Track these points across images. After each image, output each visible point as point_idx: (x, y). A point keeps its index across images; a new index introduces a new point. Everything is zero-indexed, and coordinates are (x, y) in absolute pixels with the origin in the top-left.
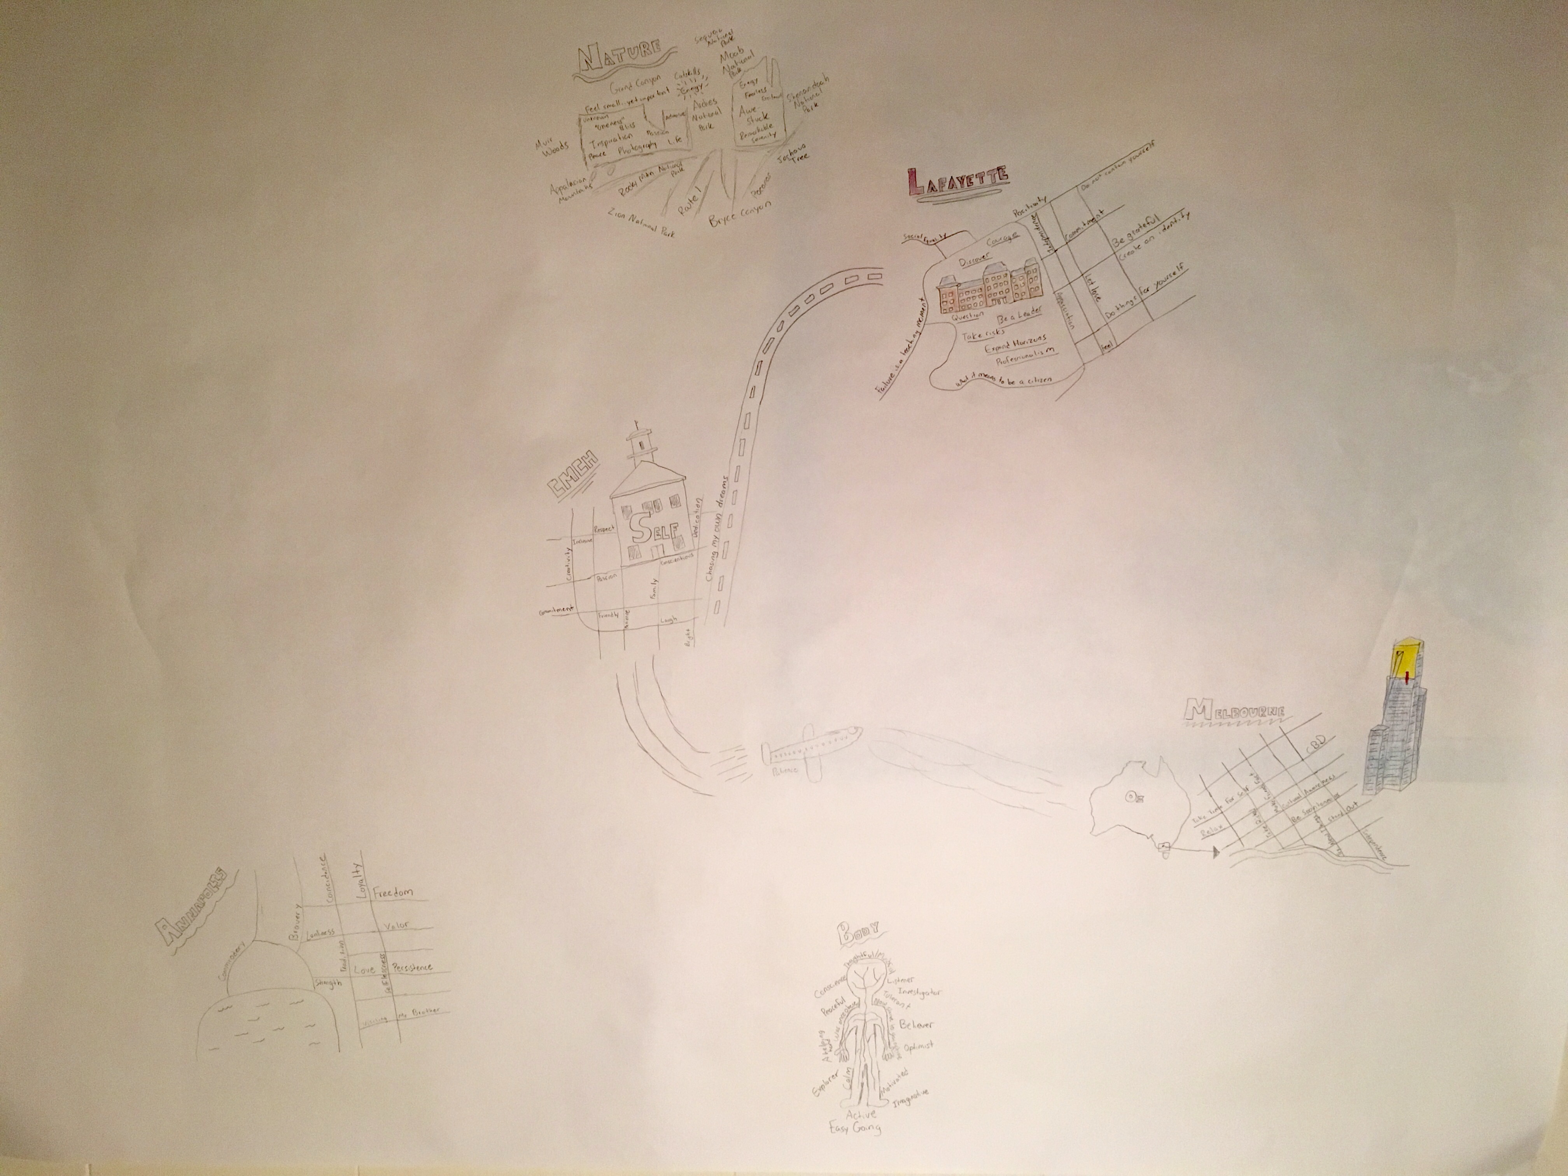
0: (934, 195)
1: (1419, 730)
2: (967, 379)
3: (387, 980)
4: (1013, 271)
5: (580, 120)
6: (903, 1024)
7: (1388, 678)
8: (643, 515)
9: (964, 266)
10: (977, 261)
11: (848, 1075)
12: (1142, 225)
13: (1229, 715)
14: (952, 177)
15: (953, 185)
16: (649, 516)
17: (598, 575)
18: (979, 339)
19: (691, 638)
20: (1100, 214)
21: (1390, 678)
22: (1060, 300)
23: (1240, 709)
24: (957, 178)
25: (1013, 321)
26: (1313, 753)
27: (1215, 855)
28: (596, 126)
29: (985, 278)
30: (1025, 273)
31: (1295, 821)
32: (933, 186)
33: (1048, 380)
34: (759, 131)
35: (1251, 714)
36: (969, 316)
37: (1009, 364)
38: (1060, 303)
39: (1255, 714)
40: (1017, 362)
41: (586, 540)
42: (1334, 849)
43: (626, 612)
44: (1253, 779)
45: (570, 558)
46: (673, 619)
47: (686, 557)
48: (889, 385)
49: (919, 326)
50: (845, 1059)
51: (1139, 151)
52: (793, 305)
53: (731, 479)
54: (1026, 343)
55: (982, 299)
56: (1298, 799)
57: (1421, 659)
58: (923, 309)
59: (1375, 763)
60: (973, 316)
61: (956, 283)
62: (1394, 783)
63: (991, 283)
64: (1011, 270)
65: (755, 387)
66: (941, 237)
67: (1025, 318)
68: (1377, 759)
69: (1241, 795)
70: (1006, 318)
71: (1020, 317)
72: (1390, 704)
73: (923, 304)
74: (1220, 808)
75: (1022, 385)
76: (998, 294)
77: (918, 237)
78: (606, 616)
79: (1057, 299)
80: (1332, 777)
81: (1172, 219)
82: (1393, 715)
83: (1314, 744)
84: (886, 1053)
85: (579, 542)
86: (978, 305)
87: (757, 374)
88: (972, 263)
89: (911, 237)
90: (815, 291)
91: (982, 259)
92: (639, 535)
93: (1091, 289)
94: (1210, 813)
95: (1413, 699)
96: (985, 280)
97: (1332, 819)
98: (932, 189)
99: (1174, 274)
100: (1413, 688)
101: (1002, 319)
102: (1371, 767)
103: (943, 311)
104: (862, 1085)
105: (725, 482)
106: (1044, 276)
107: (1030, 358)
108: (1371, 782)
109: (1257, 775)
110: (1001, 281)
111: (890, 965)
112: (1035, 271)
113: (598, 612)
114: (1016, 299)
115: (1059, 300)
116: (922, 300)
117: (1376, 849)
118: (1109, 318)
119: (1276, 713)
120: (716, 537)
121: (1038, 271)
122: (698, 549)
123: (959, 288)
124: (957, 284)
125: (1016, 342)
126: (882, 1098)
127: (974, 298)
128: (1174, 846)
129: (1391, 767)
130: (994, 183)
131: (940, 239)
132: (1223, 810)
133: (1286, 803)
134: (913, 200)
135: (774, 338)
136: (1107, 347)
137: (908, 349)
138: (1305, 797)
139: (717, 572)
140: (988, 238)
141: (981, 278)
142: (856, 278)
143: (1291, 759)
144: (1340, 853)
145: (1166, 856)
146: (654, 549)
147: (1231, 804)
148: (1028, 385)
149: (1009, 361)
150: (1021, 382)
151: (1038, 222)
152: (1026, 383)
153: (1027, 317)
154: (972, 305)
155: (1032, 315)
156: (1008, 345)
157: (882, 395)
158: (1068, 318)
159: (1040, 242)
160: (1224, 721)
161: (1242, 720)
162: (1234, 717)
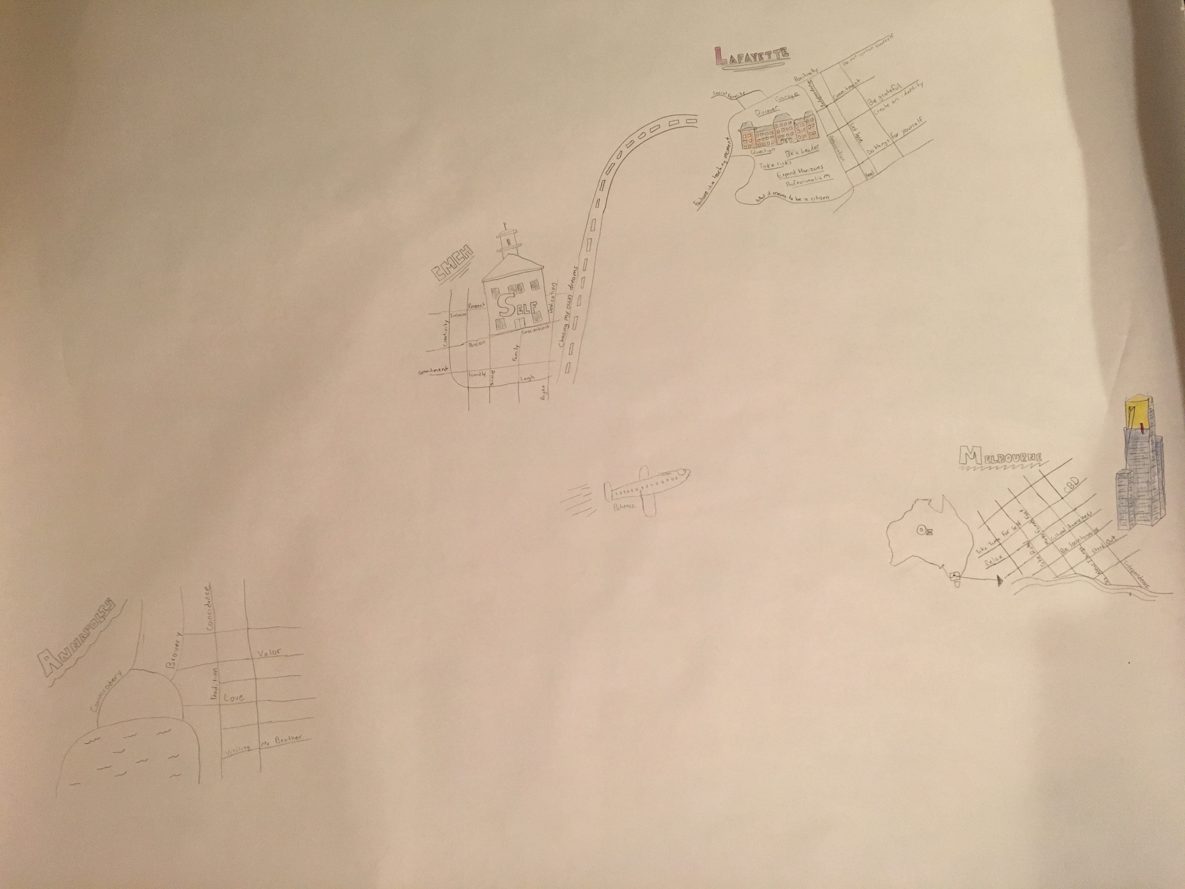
0: (734, 65)
1: (1161, 473)
2: (764, 196)
4: (796, 120)
7: (1125, 429)
8: (508, 295)
9: (759, 115)
10: (768, 112)
13: (997, 461)
14: (747, 54)
15: (748, 59)
16: (513, 296)
17: (470, 342)
18: (772, 167)
19: (546, 393)
20: (858, 82)
21: (1127, 429)
22: (832, 141)
24: (751, 55)
25: (798, 155)
26: (1070, 492)
27: (999, 584)
29: (775, 124)
30: (805, 121)
31: (1064, 552)
32: (733, 59)
33: (826, 198)
35: (1015, 459)
36: (764, 151)
37: (796, 186)
38: (833, 144)
39: (1017, 460)
40: (802, 185)
41: (461, 314)
42: (1101, 578)
43: (492, 371)
44: (1023, 515)
45: (448, 329)
46: (531, 378)
47: (543, 328)
48: (704, 200)
49: (726, 158)
51: (882, 42)
52: (629, 140)
53: (581, 268)
54: (808, 171)
55: (773, 139)
56: (1064, 532)
57: (1151, 413)
58: (728, 145)
59: (1124, 501)
60: (767, 151)
61: (753, 127)
62: (1145, 519)
63: (779, 128)
64: (794, 119)
65: (599, 199)
66: (741, 94)
67: (805, 153)
68: (1126, 499)
69: (1015, 528)
70: (792, 153)
71: (802, 153)
72: (1130, 451)
73: (728, 142)
74: (997, 540)
75: (806, 201)
76: (785, 136)
77: (724, 94)
78: (475, 375)
79: (830, 140)
80: (1089, 514)
81: (910, 87)
82: (1135, 460)
83: (1069, 484)
85: (455, 316)
86: (771, 143)
87: (602, 189)
88: (765, 113)
89: (718, 94)
90: (646, 130)
91: (772, 111)
92: (505, 310)
93: (854, 134)
94: (990, 544)
95: (1150, 446)
96: (774, 126)
97: (1095, 551)
98: (733, 61)
99: (916, 124)
100: (1149, 437)
101: (789, 154)
102: (1121, 505)
103: (744, 147)
105: (576, 271)
106: (819, 124)
107: (813, 182)
108: (1124, 518)
109: (1026, 512)
110: (788, 126)
112: (812, 120)
113: (469, 372)
114: (799, 140)
117: (1138, 578)
118: (870, 154)
119: (1035, 458)
120: (568, 313)
121: (814, 120)
122: (553, 322)
123: (756, 131)
124: (754, 128)
125: (800, 170)
127: (767, 138)
128: (963, 576)
129: (1140, 505)
132: (1001, 541)
133: (1054, 537)
134: (719, 68)
135: (614, 164)
136: (870, 175)
137: (718, 174)
138: (1070, 531)
139: (568, 342)
140: (775, 96)
141: (772, 124)
142: (677, 122)
143: (1052, 497)
144: (1107, 582)
145: (957, 584)
146: (517, 321)
147: (1007, 536)
148: (812, 201)
149: (796, 184)
150: (806, 199)
151: (812, 86)
152: (809, 200)
153: (807, 153)
154: (766, 143)
155: (812, 151)
156: (795, 172)
157: (699, 207)
158: (839, 154)
159: (815, 100)
160: (993, 466)
161: (1008, 465)
162: (1000, 462)
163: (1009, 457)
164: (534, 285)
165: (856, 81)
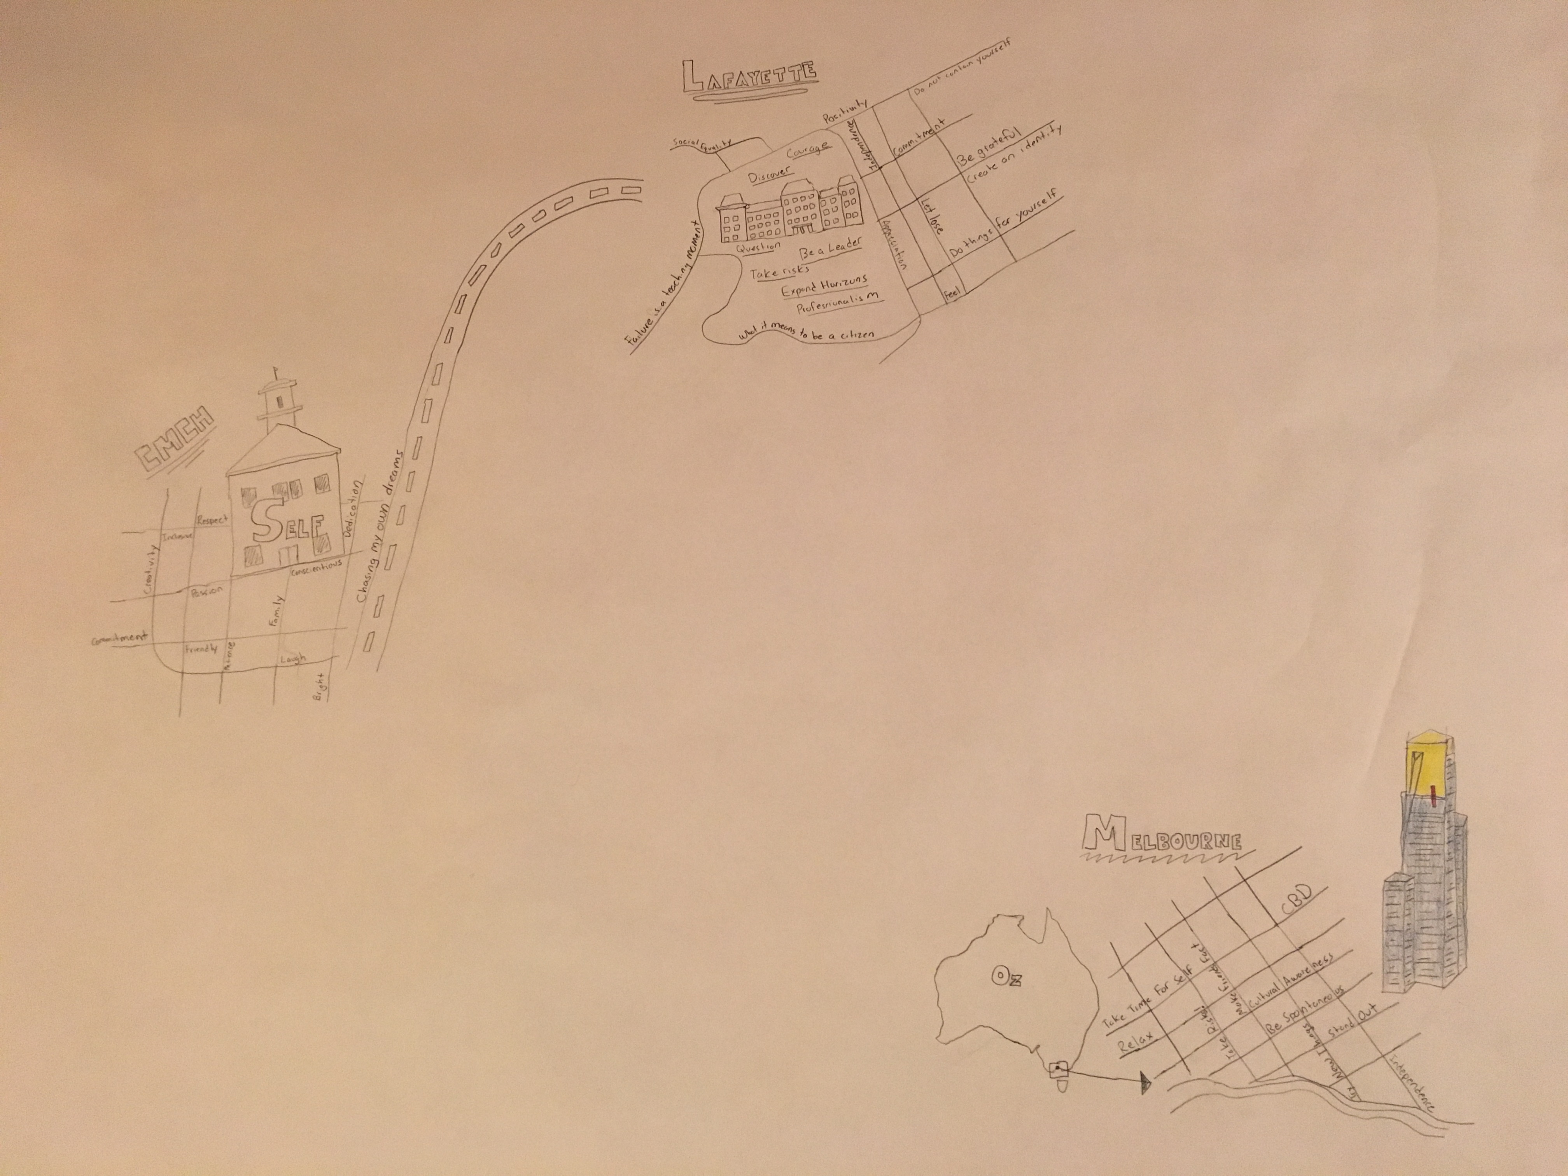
0: (716, 92)
1: (1461, 884)
2: (755, 329)
4: (822, 191)
7: (1404, 795)
8: (272, 502)
9: (756, 182)
10: (772, 176)
12: (997, 139)
13: (1155, 845)
14: (741, 71)
15: (743, 82)
16: (282, 504)
17: (194, 588)
18: (773, 277)
19: (324, 688)
20: (942, 124)
21: (1406, 795)
22: (887, 230)
23: (1170, 835)
24: (749, 73)
25: (822, 256)
26: (1291, 914)
27: (1144, 1089)
29: (784, 198)
30: (839, 194)
31: (1273, 1031)
32: (715, 81)
33: (869, 335)
35: (1189, 843)
36: (760, 247)
37: (815, 312)
38: (887, 235)
39: (1194, 845)
40: (827, 309)
41: (183, 535)
42: (1343, 1086)
43: (230, 644)
44: (1197, 954)
45: (155, 561)
46: (297, 657)
47: (331, 566)
48: (644, 335)
49: (690, 259)
51: (990, 51)
52: (515, 224)
53: (408, 454)
54: (838, 285)
55: (778, 226)
56: (1274, 992)
57: (1452, 767)
58: (696, 235)
59: (1396, 936)
60: (765, 247)
61: (743, 204)
62: (1432, 973)
63: (792, 206)
64: (819, 190)
65: (454, 330)
66: (724, 144)
67: (836, 252)
68: (1399, 931)
69: (1180, 981)
70: (811, 252)
71: (830, 251)
72: (1411, 838)
73: (696, 229)
74: (1145, 1002)
75: (833, 341)
77: (693, 143)
78: (197, 650)
79: (883, 229)
80: (1328, 957)
81: (1038, 134)
82: (1417, 857)
83: (1293, 898)
85: (172, 538)
86: (774, 233)
87: (458, 311)
88: (766, 179)
89: (683, 143)
90: (548, 206)
91: (780, 175)
92: (263, 530)
93: (929, 217)
94: (1130, 1010)
95: (1446, 831)
96: (782, 202)
97: (1336, 1033)
98: (715, 85)
99: (1044, 202)
100: (1444, 814)
101: (805, 253)
102: (1391, 943)
103: (724, 240)
105: (399, 459)
106: (865, 199)
107: (845, 306)
108: (1395, 970)
109: (1204, 948)
110: (807, 202)
112: (852, 192)
113: (186, 644)
114: (825, 227)
115: (885, 231)
116: (695, 223)
117: (1415, 1091)
118: (954, 256)
119: (1228, 843)
120: (379, 538)
121: (856, 192)
123: (748, 211)
124: (745, 205)
125: (825, 284)
127: (768, 224)
129: (1425, 946)
130: (797, 81)
131: (723, 146)
132: (1152, 1005)
133: (1255, 1001)
134: (688, 97)
135: (486, 266)
136: (952, 294)
137: (673, 288)
138: (1286, 990)
139: (374, 591)
140: (788, 148)
141: (778, 198)
142: (605, 191)
143: (1257, 922)
144: (1354, 1095)
145: (1062, 1085)
146: (284, 552)
147: (1164, 996)
148: (841, 340)
149: (815, 308)
150: (831, 337)
151: (856, 130)
152: (838, 338)
153: (841, 251)
154: (765, 233)
155: (849, 249)
156: (815, 287)
157: (633, 348)
158: (898, 255)
159: (860, 156)
160: (1146, 854)
161: (1176, 854)
162: (1161, 847)
163: (1178, 839)
164: (320, 485)
165: (938, 122)
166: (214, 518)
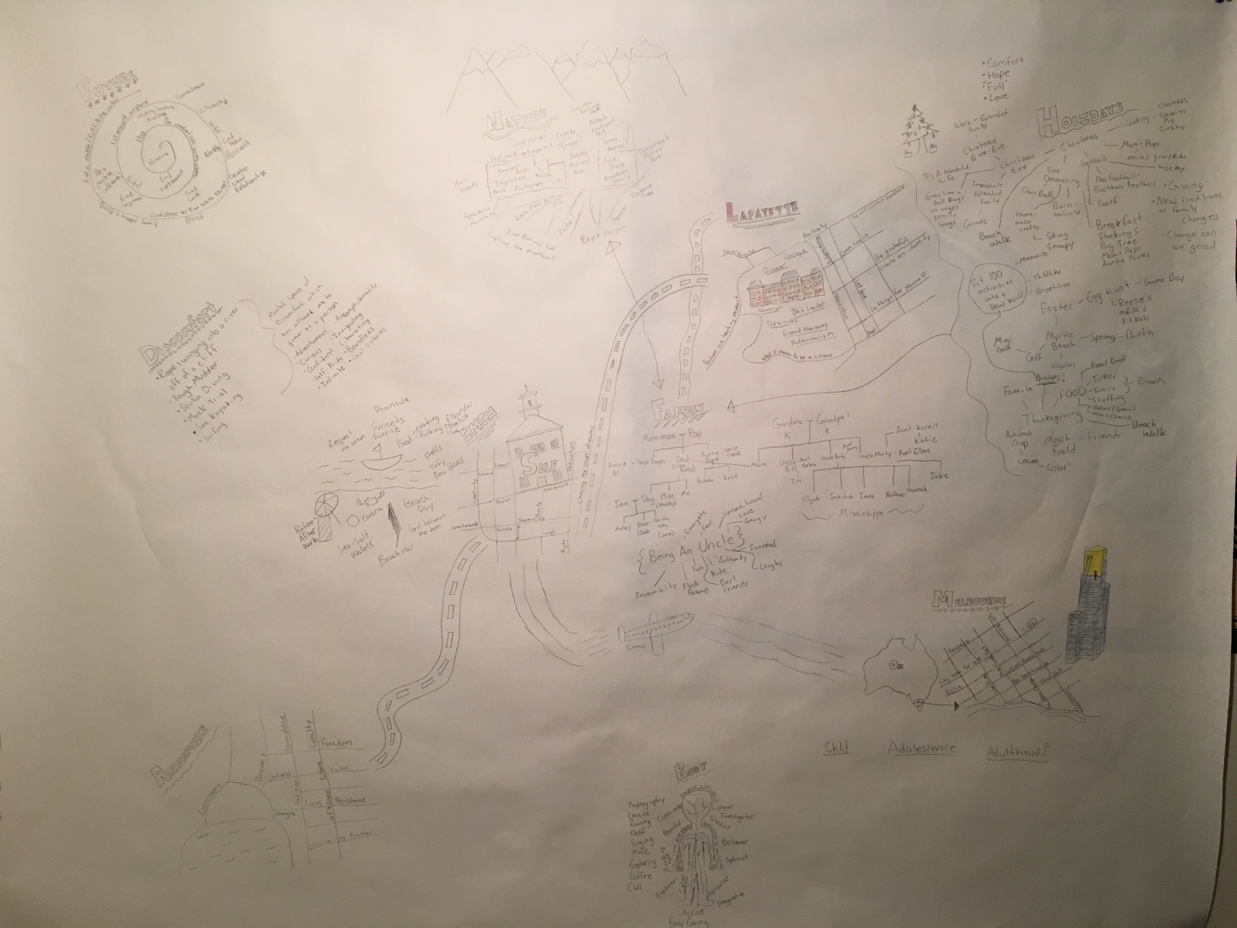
0: (745, 222)
1: (1105, 614)
2: (770, 355)
3: (331, 811)
4: (803, 277)
5: (487, 166)
6: (725, 841)
7: (1082, 576)
8: (530, 455)
9: (767, 273)
10: (777, 270)
11: (683, 882)
13: (966, 603)
14: (758, 209)
15: (759, 215)
16: (535, 455)
17: (497, 500)
18: (779, 326)
19: (566, 546)
20: (866, 237)
23: (973, 599)
24: (762, 210)
25: (804, 313)
26: (1027, 632)
27: (956, 708)
28: (499, 171)
29: (783, 282)
30: (812, 278)
32: (744, 215)
33: (829, 356)
34: (617, 175)
35: (982, 602)
37: (801, 344)
38: (837, 300)
39: (984, 603)
40: (807, 342)
41: (488, 473)
42: (1045, 704)
43: (518, 527)
44: (984, 651)
45: (476, 487)
46: (552, 532)
47: (563, 486)
48: (713, 359)
49: (735, 317)
50: (680, 869)
51: (893, 192)
52: (642, 301)
53: (597, 427)
54: (813, 329)
55: (779, 297)
56: (1018, 666)
57: (1105, 562)
58: (737, 304)
59: (1073, 639)
60: (774, 309)
61: (761, 285)
62: (1088, 654)
64: (801, 276)
65: (614, 360)
67: (811, 311)
68: (1074, 636)
69: (975, 662)
70: (798, 311)
71: (808, 310)
72: (1084, 595)
73: (737, 300)
74: (959, 673)
75: (810, 359)
76: (792, 293)
77: (734, 252)
78: (502, 529)
79: (835, 297)
80: (1042, 650)
81: (917, 241)
82: (1085, 603)
83: (1028, 624)
84: (712, 864)
85: (483, 475)
86: (778, 301)
87: (616, 350)
88: (773, 271)
89: (728, 253)
90: (659, 290)
91: (781, 268)
92: (528, 469)
93: (859, 290)
94: (952, 676)
95: (1100, 591)
96: (782, 284)
97: (1043, 681)
98: (744, 217)
99: (919, 279)
100: (1100, 584)
101: (795, 312)
102: (1070, 642)
103: (752, 305)
104: (694, 889)
105: (592, 430)
106: (825, 281)
107: (816, 340)
108: (1071, 653)
109: (987, 648)
110: (795, 284)
111: (715, 796)
112: (818, 277)
113: (497, 527)
114: (805, 297)
117: (1076, 704)
118: (873, 311)
119: (1000, 601)
120: (585, 471)
123: (764, 289)
125: (805, 328)
126: (709, 899)
127: (775, 296)
128: (926, 702)
129: (1086, 643)
130: (789, 214)
131: (750, 253)
132: (961, 674)
133: (1008, 670)
134: (730, 225)
135: (628, 325)
136: (872, 332)
137: (727, 333)
138: (1023, 665)
139: (585, 497)
140: (783, 253)
141: (780, 281)
142: (688, 281)
143: (1011, 636)
144: (1049, 707)
145: (920, 708)
146: (539, 480)
147: (968, 669)
148: (816, 359)
149: (801, 342)
150: (810, 357)
151: (820, 241)
152: (813, 358)
153: (813, 310)
154: (774, 301)
155: (817, 309)
156: (800, 330)
157: (709, 366)
158: (843, 311)
159: (823, 257)
160: (962, 608)
161: (975, 607)
162: (969, 605)
163: (976, 600)
164: (554, 445)
165: (864, 236)
166: (502, 464)
